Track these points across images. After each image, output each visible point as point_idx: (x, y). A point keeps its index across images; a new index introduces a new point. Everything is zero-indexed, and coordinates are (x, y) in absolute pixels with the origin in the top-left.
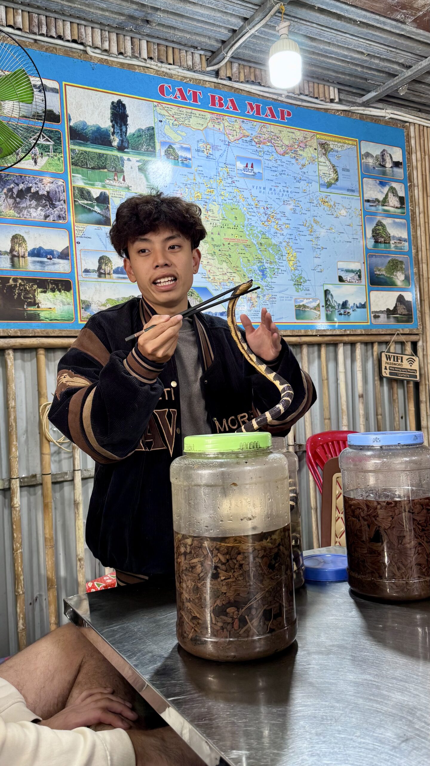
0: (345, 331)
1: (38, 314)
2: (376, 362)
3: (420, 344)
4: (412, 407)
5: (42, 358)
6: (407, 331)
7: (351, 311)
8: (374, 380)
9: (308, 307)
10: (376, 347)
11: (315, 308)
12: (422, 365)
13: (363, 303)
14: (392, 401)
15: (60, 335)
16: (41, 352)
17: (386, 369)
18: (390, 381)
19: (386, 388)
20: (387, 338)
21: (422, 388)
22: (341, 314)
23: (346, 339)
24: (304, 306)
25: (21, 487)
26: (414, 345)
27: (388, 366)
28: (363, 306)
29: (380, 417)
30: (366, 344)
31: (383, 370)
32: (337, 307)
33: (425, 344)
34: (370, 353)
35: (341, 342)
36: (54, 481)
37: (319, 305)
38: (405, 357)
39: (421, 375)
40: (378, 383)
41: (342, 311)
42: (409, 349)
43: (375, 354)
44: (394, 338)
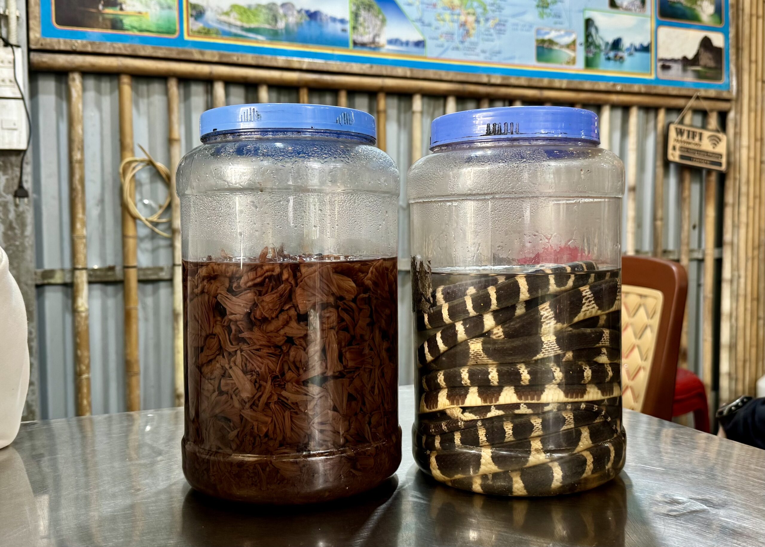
0: (614, 85)
1: (121, 21)
2: (660, 139)
3: (732, 115)
4: (711, 212)
5: (127, 89)
6: (712, 93)
7: (625, 55)
8: (655, 167)
9: (557, 44)
10: (662, 114)
11: (568, 46)
12: (732, 148)
13: (645, 44)
14: (681, 200)
15: (155, 55)
16: (125, 80)
17: (674, 148)
18: (682, 169)
19: (673, 181)
20: (680, 102)
21: (729, 183)
22: (609, 59)
23: (614, 98)
24: (551, 42)
25: (90, 283)
26: (723, 116)
27: (678, 145)
28: (646, 49)
29: (659, 223)
30: (646, 109)
31: (670, 151)
32: (603, 47)
33: (738, 117)
34: (651, 124)
35: (606, 103)
36: (142, 278)
37: (574, 42)
38: (706, 134)
39: (729, 163)
40: (660, 171)
41: (612, 54)
42: (713, 121)
43: (660, 125)
44: (692, 103)
